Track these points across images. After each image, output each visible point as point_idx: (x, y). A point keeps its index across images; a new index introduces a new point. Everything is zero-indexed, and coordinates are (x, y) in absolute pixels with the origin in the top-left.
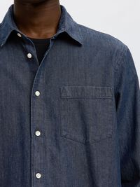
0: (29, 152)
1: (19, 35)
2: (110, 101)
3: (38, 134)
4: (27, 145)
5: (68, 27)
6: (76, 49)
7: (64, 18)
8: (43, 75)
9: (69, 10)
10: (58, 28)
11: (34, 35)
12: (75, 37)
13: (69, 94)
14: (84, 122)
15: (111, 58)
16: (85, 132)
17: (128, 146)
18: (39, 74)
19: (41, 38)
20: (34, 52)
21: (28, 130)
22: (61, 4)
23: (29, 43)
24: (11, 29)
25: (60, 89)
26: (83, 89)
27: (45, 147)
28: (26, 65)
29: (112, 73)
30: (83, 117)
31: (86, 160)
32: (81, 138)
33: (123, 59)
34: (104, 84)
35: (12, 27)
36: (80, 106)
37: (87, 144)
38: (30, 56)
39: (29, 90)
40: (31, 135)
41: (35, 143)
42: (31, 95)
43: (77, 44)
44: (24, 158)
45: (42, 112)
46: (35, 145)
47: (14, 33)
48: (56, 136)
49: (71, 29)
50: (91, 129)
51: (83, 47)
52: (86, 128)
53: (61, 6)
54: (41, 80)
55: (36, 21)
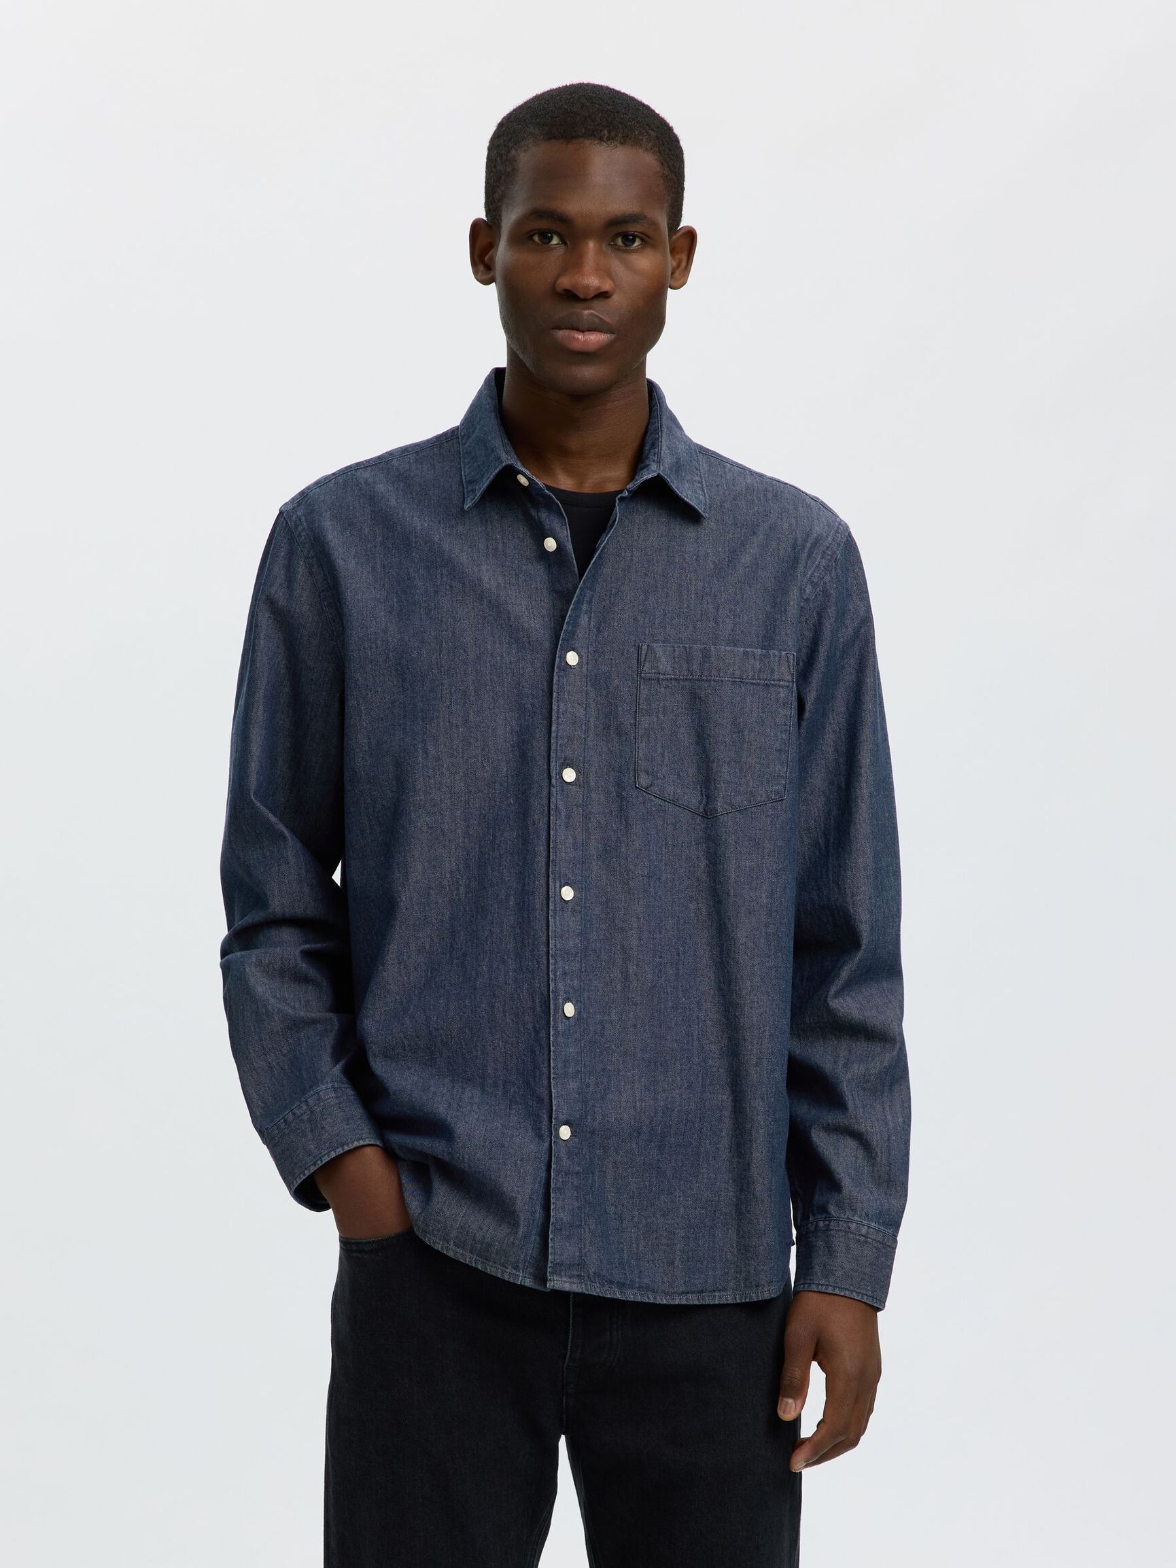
0: (542, 823)
1: (523, 480)
2: (783, 693)
3: (569, 775)
4: (537, 804)
5: (667, 460)
6: (690, 532)
7: (658, 431)
8: (590, 602)
9: (675, 401)
10: (638, 461)
11: (565, 483)
12: (687, 491)
13: (665, 665)
14: (705, 751)
15: (795, 561)
16: (707, 782)
17: (827, 841)
18: (579, 602)
19: (587, 488)
20: (565, 533)
21: (541, 762)
22: (648, 376)
23: (549, 505)
24: (498, 459)
25: (639, 649)
26: (706, 655)
27: (586, 817)
28: (538, 573)
29: (793, 610)
30: (702, 737)
31: (703, 864)
32: (693, 799)
33: (827, 568)
34: (768, 641)
35: (503, 455)
36: (696, 702)
37: (708, 814)
38: (550, 544)
39: (547, 645)
40: (551, 777)
41: (558, 801)
42: (553, 661)
43: (690, 515)
44: (526, 842)
45: (581, 712)
46: (562, 807)
47: (509, 473)
48: (619, 785)
49: (678, 467)
50: (725, 773)
51: (710, 524)
52: (708, 770)
53: (652, 387)
54: (584, 620)
55: (574, 443)
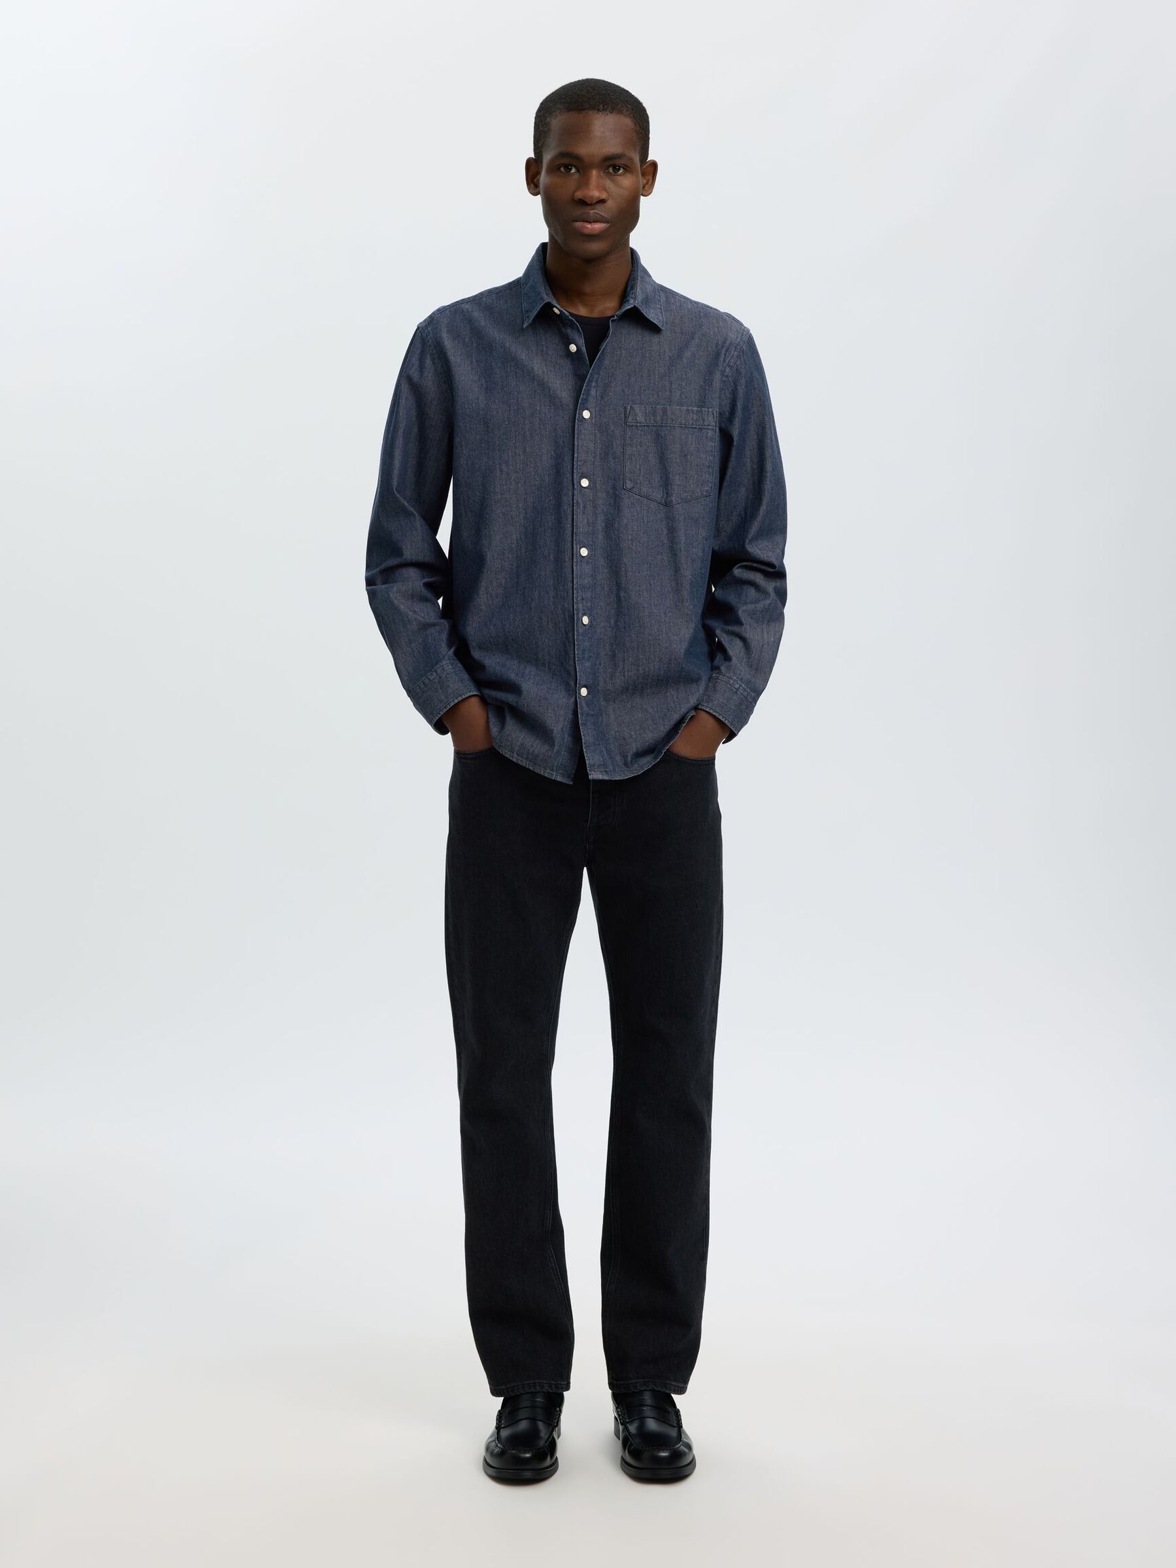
0: (569, 511)
1: (556, 311)
2: (710, 433)
3: (585, 483)
4: (566, 500)
5: (642, 295)
6: (655, 338)
7: (635, 279)
8: (597, 381)
9: (645, 261)
10: (624, 298)
11: (582, 311)
12: (652, 315)
13: (641, 418)
14: (665, 467)
15: (717, 355)
16: (666, 483)
18: (590, 381)
19: (595, 314)
20: (582, 341)
21: (569, 475)
23: (572, 325)
24: (542, 299)
25: (625, 408)
26: (665, 411)
27: (595, 507)
28: (567, 365)
29: (717, 384)
30: (662, 459)
31: (665, 532)
32: (658, 495)
33: (738, 357)
34: (702, 403)
35: (545, 296)
36: (659, 438)
37: (667, 504)
38: (573, 348)
39: (572, 407)
40: (574, 484)
41: (578, 497)
42: (575, 417)
43: (654, 329)
44: (560, 522)
45: (591, 446)
46: (580, 501)
47: (549, 306)
48: (614, 488)
49: (646, 301)
50: (677, 480)
51: (664, 333)
52: (667, 478)
53: (633, 252)
54: (593, 392)
55: (588, 289)
